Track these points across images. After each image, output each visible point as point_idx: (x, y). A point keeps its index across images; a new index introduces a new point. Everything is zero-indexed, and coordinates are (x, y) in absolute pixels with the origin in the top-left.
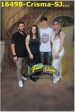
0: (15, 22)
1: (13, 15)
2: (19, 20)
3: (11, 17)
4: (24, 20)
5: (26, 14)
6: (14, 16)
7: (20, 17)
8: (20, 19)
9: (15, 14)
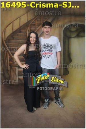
0: (14, 30)
1: (12, 21)
2: (20, 27)
3: (10, 23)
4: (26, 28)
5: (29, 20)
6: (14, 22)
7: (22, 24)
8: (21, 25)
9: (15, 20)
